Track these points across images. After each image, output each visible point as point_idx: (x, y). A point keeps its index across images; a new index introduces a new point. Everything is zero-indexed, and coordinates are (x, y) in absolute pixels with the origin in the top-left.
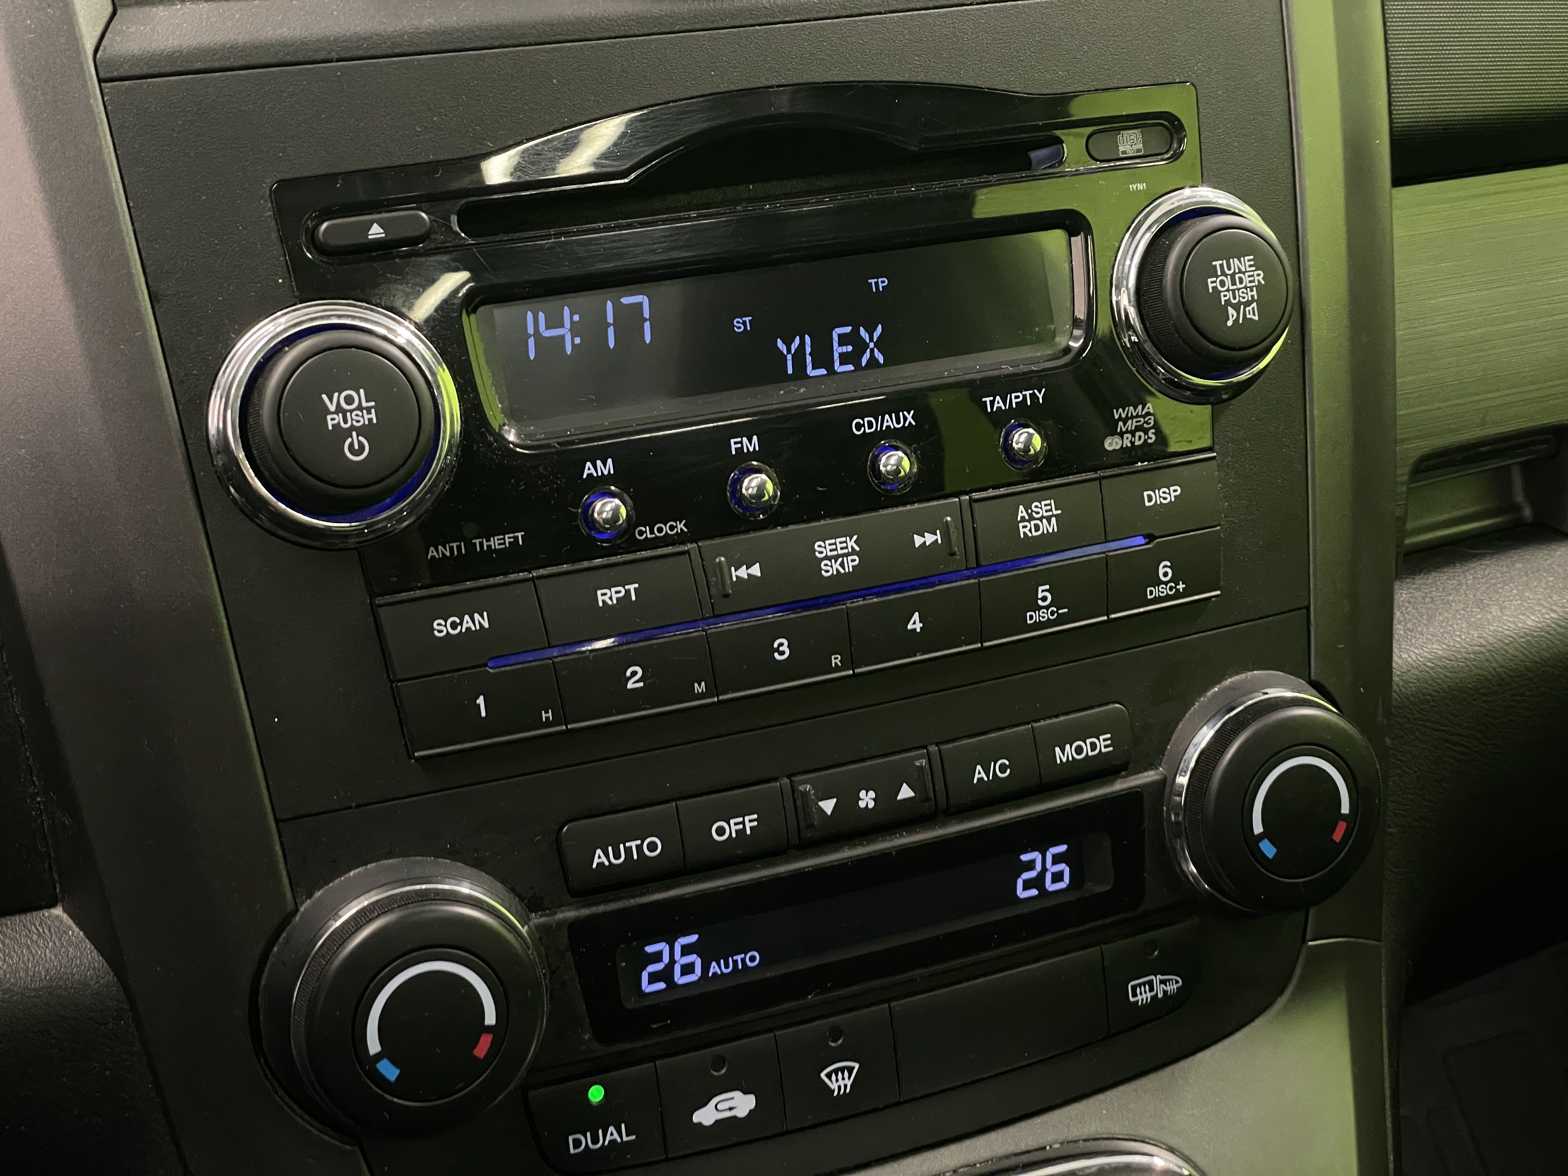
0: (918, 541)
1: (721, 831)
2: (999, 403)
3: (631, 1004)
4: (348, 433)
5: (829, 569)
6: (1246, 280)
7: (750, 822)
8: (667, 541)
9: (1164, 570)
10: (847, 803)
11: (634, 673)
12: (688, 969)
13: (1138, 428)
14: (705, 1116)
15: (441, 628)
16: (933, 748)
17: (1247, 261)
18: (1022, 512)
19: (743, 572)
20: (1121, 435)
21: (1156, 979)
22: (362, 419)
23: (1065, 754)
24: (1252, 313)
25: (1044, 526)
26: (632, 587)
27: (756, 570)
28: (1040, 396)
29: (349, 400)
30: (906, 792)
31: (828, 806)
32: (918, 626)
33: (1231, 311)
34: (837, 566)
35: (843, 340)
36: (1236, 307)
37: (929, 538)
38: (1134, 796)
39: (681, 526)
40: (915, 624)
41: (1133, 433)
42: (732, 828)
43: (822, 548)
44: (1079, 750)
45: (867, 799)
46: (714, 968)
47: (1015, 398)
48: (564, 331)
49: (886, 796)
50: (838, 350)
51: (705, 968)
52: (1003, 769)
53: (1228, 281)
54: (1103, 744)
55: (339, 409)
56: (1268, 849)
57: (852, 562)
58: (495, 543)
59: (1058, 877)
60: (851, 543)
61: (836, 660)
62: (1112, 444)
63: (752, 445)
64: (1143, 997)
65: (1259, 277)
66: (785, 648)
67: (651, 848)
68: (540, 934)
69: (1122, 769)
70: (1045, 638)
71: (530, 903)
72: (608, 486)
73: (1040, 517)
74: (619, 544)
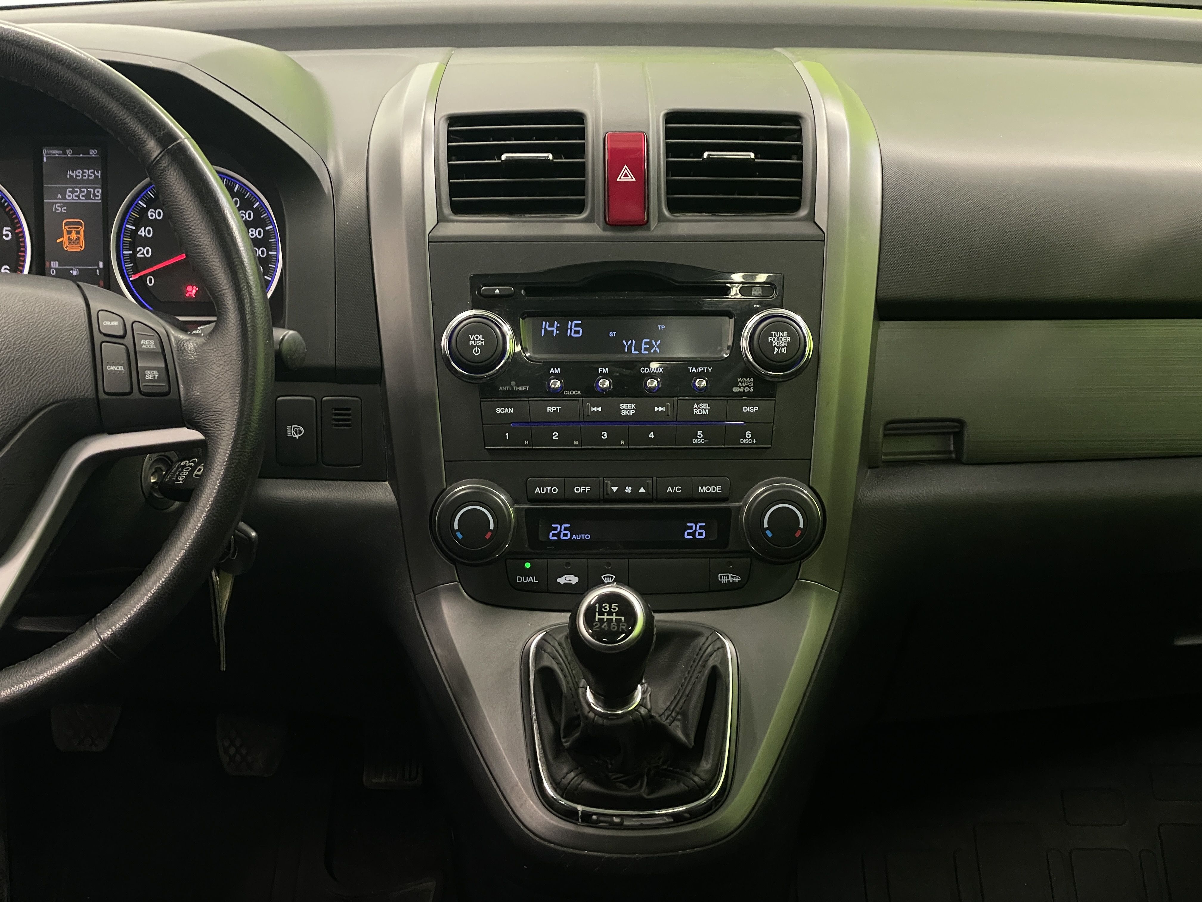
0: (656, 409)
1: (577, 490)
2: (694, 369)
3: (541, 538)
4: (475, 347)
5: (624, 413)
6: (783, 339)
7: (587, 489)
8: (574, 396)
9: (748, 434)
10: (622, 489)
11: (555, 434)
12: (565, 535)
13: (747, 386)
14: (561, 580)
15: (499, 411)
16: (655, 478)
17: (785, 333)
18: (696, 406)
19: (595, 409)
20: (740, 387)
21: (730, 575)
22: (480, 343)
23: (703, 489)
24: (784, 351)
25: (703, 412)
26: (558, 408)
27: (600, 409)
28: (710, 370)
29: (477, 337)
30: (642, 490)
31: (615, 489)
32: (653, 437)
33: (776, 349)
34: (627, 412)
35: (646, 343)
36: (778, 348)
37: (661, 409)
38: (729, 509)
39: (579, 392)
40: (652, 435)
41: (744, 387)
42: (581, 489)
43: (623, 406)
44: (708, 489)
45: (628, 490)
46: (574, 537)
47: (700, 369)
48: (554, 329)
49: (635, 490)
50: (644, 346)
51: (571, 536)
52: (678, 489)
53: (776, 339)
54: (718, 489)
55: (474, 340)
56: (769, 534)
57: (632, 412)
58: (520, 388)
59: (700, 534)
60: (633, 406)
61: (623, 442)
62: (736, 390)
63: (606, 371)
64: (724, 580)
65: (789, 339)
66: (606, 435)
67: (555, 490)
68: (516, 511)
69: (725, 500)
70: (699, 449)
71: (515, 501)
72: (557, 377)
73: (702, 409)
74: (556, 394)
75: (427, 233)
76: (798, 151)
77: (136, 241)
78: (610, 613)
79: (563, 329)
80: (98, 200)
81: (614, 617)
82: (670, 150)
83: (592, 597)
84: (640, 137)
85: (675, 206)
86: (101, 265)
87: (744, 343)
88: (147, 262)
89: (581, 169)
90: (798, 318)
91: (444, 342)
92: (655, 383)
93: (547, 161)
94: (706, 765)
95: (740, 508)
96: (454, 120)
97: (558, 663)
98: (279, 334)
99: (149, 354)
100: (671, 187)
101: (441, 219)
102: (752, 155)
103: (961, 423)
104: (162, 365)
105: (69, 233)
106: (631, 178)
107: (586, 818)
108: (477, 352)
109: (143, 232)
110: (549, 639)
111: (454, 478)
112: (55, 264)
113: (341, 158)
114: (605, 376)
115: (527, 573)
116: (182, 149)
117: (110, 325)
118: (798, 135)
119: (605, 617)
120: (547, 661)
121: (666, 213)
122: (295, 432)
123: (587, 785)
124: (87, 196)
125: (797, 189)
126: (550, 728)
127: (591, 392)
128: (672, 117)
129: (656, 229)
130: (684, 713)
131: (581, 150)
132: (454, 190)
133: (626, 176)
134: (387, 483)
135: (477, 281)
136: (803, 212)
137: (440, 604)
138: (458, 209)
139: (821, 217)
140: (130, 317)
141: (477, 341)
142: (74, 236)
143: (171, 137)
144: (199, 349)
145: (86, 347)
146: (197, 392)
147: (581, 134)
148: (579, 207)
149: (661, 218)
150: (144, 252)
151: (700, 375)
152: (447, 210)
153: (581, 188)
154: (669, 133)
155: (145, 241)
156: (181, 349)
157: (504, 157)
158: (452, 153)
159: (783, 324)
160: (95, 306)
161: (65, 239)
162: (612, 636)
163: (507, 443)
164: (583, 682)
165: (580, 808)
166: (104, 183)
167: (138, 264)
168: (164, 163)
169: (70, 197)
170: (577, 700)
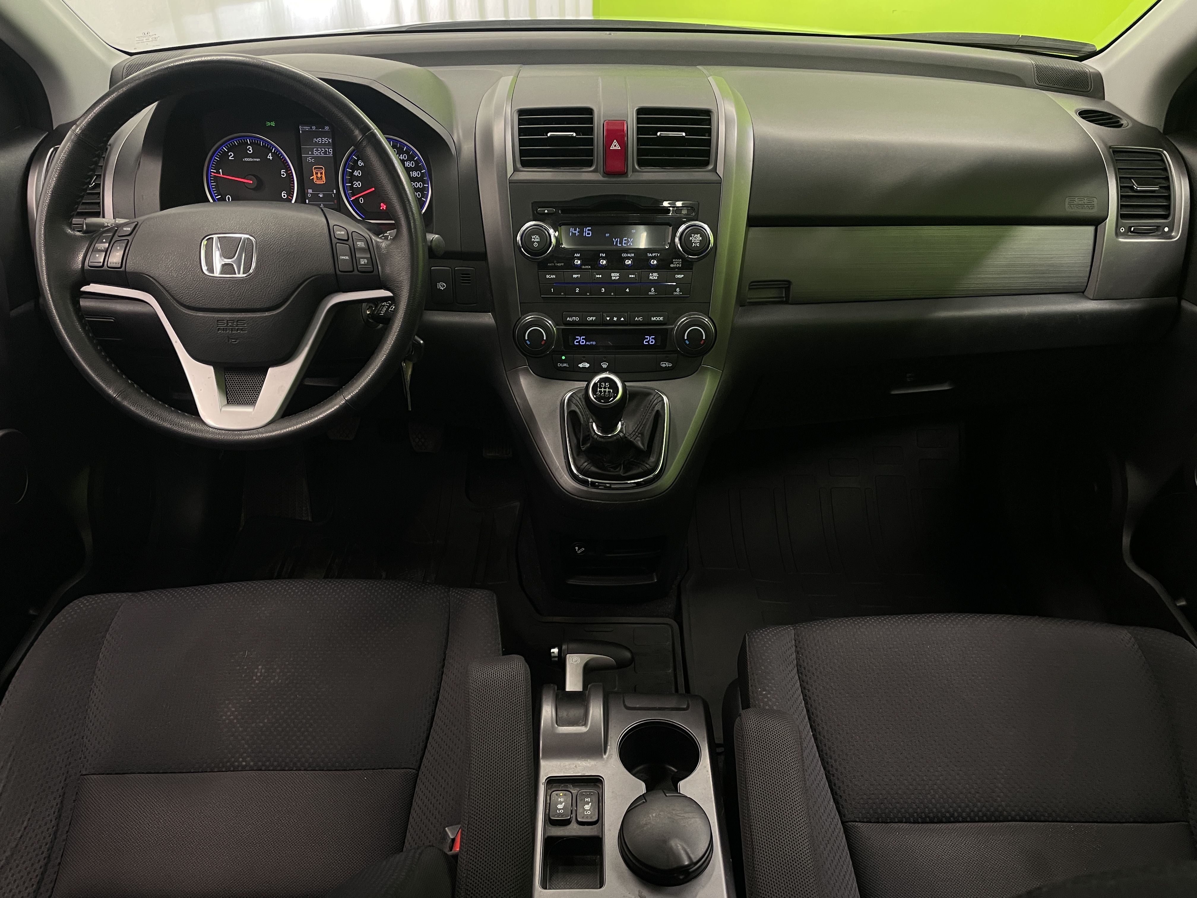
0: (630, 276)
1: (589, 319)
2: (650, 255)
3: (571, 344)
4: (535, 242)
5: (613, 278)
6: (698, 238)
7: (594, 318)
8: (587, 269)
9: (678, 290)
10: (612, 319)
11: (577, 290)
12: (583, 342)
13: (678, 264)
14: (581, 366)
15: (548, 276)
16: (629, 313)
17: (699, 235)
18: (651, 274)
19: (598, 276)
20: (674, 264)
21: (667, 363)
22: (537, 240)
23: (654, 319)
24: (698, 245)
25: (654, 278)
26: (579, 275)
27: (600, 276)
28: (659, 255)
29: (536, 237)
30: (622, 319)
31: (608, 318)
32: (628, 291)
33: (694, 244)
34: (615, 278)
35: (625, 240)
36: (695, 243)
37: (632, 276)
38: (667, 329)
39: (590, 267)
40: (628, 290)
41: (676, 264)
42: (591, 319)
43: (613, 274)
44: (656, 319)
45: (615, 319)
46: (587, 343)
47: (654, 255)
48: (577, 232)
49: (619, 319)
50: (624, 242)
51: (586, 343)
52: (641, 319)
53: (694, 238)
54: (661, 318)
55: (534, 238)
56: (687, 342)
57: (618, 278)
58: (559, 264)
59: (652, 342)
60: (618, 274)
61: (612, 294)
62: (672, 266)
63: (604, 255)
64: (664, 365)
65: (701, 238)
66: (604, 290)
67: (577, 319)
68: (557, 329)
69: (665, 324)
70: (652, 297)
71: (556, 324)
72: (578, 258)
73: (654, 276)
74: (578, 267)
75: (508, 178)
76: (709, 131)
77: (353, 178)
78: (605, 388)
79: (581, 232)
80: (331, 155)
81: (607, 390)
82: (640, 131)
83: (596, 379)
84: (622, 123)
85: (641, 163)
86: (335, 191)
87: (677, 240)
88: (359, 190)
89: (591, 142)
90: (706, 226)
91: (518, 238)
92: (630, 262)
93: (572, 137)
94: (652, 459)
95: (673, 329)
96: (521, 112)
97: (579, 409)
98: (431, 237)
99: (361, 249)
100: (640, 152)
101: (516, 170)
102: (684, 134)
103: (789, 282)
104: (369, 256)
105: (317, 173)
106: (618, 148)
107: (593, 484)
108: (536, 245)
109: (356, 173)
110: (575, 396)
111: (525, 312)
112: (310, 191)
113: (461, 134)
114: (603, 258)
115: (563, 362)
116: (374, 135)
117: (340, 233)
118: (709, 121)
119: (603, 390)
120: (574, 408)
121: (637, 167)
122: (441, 286)
123: (593, 469)
124: (325, 153)
125: (708, 153)
126: (575, 441)
127: (596, 267)
128: (641, 111)
129: (632, 177)
130: (642, 434)
131: (591, 131)
132: (522, 153)
133: (615, 146)
134: (490, 314)
135: (536, 205)
136: (710, 167)
137: (519, 377)
138: (524, 164)
139: (720, 170)
140: (351, 229)
141: (536, 239)
142: (319, 175)
143: (368, 128)
144: (388, 247)
145: (329, 247)
146: (388, 270)
147: (591, 121)
148: (590, 164)
149: (634, 170)
150: (357, 184)
151: (654, 258)
152: (519, 165)
153: (591, 153)
154: (639, 121)
155: (357, 179)
156: (378, 247)
157: (549, 134)
158: (521, 131)
159: (698, 230)
160: (332, 223)
161: (315, 177)
162: (607, 399)
163: (552, 294)
164: (591, 420)
165: (590, 480)
166: (334, 145)
167: (355, 191)
168: (364, 143)
169: (316, 153)
170: (589, 429)
